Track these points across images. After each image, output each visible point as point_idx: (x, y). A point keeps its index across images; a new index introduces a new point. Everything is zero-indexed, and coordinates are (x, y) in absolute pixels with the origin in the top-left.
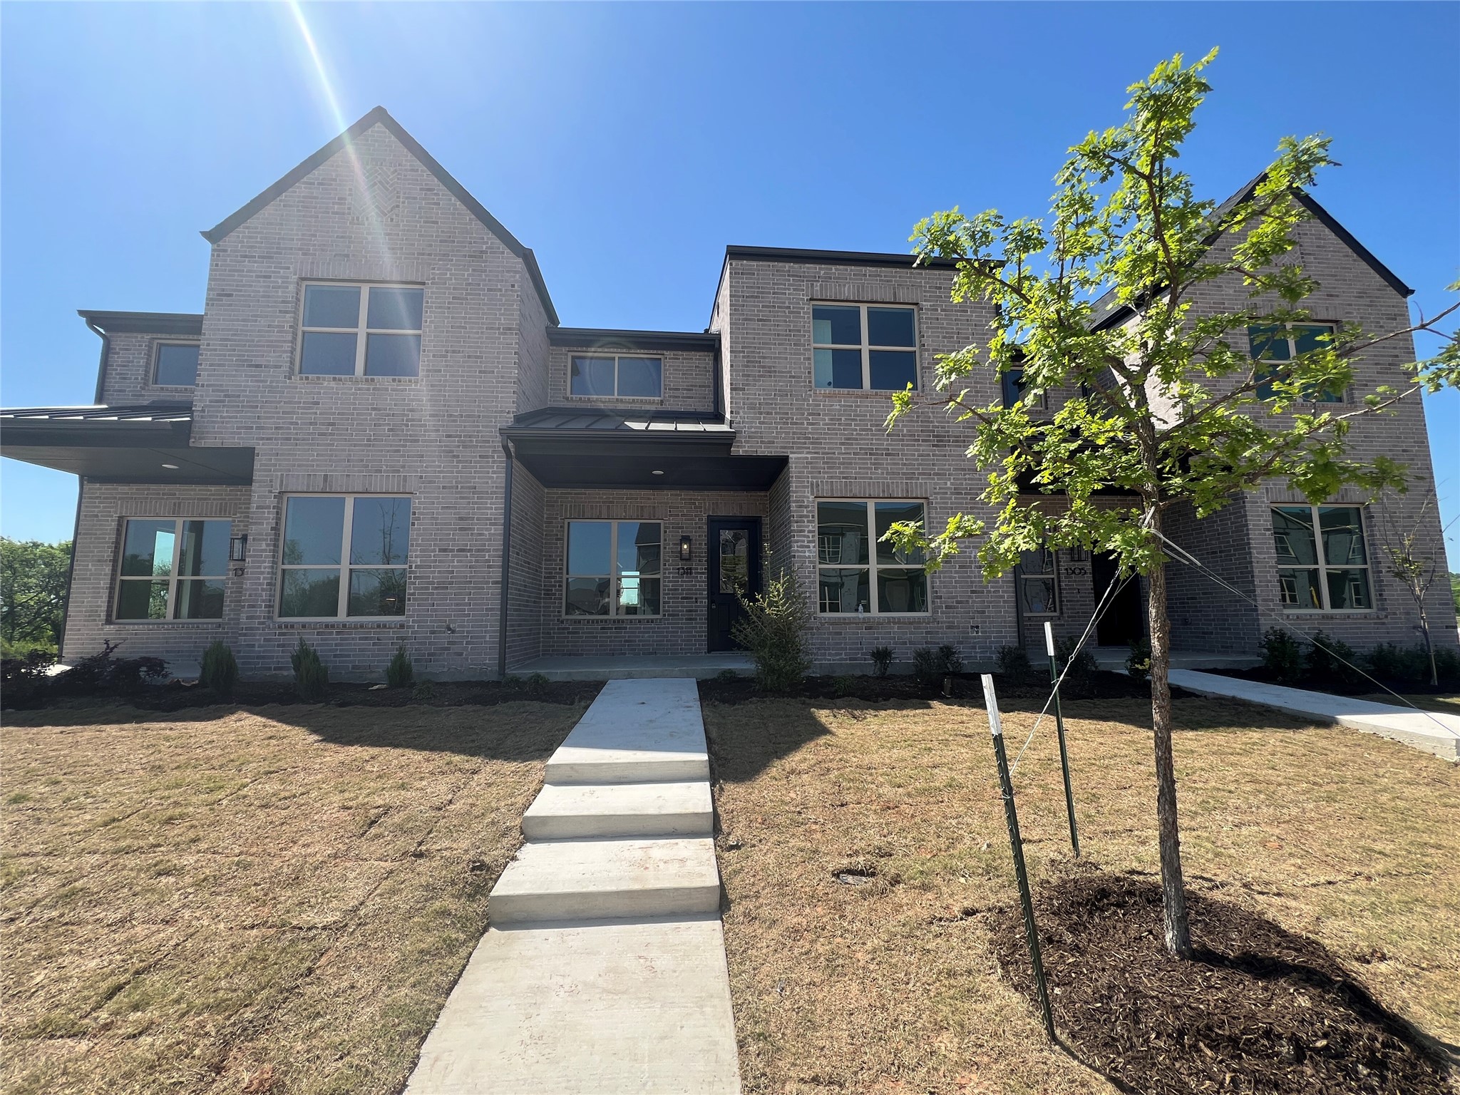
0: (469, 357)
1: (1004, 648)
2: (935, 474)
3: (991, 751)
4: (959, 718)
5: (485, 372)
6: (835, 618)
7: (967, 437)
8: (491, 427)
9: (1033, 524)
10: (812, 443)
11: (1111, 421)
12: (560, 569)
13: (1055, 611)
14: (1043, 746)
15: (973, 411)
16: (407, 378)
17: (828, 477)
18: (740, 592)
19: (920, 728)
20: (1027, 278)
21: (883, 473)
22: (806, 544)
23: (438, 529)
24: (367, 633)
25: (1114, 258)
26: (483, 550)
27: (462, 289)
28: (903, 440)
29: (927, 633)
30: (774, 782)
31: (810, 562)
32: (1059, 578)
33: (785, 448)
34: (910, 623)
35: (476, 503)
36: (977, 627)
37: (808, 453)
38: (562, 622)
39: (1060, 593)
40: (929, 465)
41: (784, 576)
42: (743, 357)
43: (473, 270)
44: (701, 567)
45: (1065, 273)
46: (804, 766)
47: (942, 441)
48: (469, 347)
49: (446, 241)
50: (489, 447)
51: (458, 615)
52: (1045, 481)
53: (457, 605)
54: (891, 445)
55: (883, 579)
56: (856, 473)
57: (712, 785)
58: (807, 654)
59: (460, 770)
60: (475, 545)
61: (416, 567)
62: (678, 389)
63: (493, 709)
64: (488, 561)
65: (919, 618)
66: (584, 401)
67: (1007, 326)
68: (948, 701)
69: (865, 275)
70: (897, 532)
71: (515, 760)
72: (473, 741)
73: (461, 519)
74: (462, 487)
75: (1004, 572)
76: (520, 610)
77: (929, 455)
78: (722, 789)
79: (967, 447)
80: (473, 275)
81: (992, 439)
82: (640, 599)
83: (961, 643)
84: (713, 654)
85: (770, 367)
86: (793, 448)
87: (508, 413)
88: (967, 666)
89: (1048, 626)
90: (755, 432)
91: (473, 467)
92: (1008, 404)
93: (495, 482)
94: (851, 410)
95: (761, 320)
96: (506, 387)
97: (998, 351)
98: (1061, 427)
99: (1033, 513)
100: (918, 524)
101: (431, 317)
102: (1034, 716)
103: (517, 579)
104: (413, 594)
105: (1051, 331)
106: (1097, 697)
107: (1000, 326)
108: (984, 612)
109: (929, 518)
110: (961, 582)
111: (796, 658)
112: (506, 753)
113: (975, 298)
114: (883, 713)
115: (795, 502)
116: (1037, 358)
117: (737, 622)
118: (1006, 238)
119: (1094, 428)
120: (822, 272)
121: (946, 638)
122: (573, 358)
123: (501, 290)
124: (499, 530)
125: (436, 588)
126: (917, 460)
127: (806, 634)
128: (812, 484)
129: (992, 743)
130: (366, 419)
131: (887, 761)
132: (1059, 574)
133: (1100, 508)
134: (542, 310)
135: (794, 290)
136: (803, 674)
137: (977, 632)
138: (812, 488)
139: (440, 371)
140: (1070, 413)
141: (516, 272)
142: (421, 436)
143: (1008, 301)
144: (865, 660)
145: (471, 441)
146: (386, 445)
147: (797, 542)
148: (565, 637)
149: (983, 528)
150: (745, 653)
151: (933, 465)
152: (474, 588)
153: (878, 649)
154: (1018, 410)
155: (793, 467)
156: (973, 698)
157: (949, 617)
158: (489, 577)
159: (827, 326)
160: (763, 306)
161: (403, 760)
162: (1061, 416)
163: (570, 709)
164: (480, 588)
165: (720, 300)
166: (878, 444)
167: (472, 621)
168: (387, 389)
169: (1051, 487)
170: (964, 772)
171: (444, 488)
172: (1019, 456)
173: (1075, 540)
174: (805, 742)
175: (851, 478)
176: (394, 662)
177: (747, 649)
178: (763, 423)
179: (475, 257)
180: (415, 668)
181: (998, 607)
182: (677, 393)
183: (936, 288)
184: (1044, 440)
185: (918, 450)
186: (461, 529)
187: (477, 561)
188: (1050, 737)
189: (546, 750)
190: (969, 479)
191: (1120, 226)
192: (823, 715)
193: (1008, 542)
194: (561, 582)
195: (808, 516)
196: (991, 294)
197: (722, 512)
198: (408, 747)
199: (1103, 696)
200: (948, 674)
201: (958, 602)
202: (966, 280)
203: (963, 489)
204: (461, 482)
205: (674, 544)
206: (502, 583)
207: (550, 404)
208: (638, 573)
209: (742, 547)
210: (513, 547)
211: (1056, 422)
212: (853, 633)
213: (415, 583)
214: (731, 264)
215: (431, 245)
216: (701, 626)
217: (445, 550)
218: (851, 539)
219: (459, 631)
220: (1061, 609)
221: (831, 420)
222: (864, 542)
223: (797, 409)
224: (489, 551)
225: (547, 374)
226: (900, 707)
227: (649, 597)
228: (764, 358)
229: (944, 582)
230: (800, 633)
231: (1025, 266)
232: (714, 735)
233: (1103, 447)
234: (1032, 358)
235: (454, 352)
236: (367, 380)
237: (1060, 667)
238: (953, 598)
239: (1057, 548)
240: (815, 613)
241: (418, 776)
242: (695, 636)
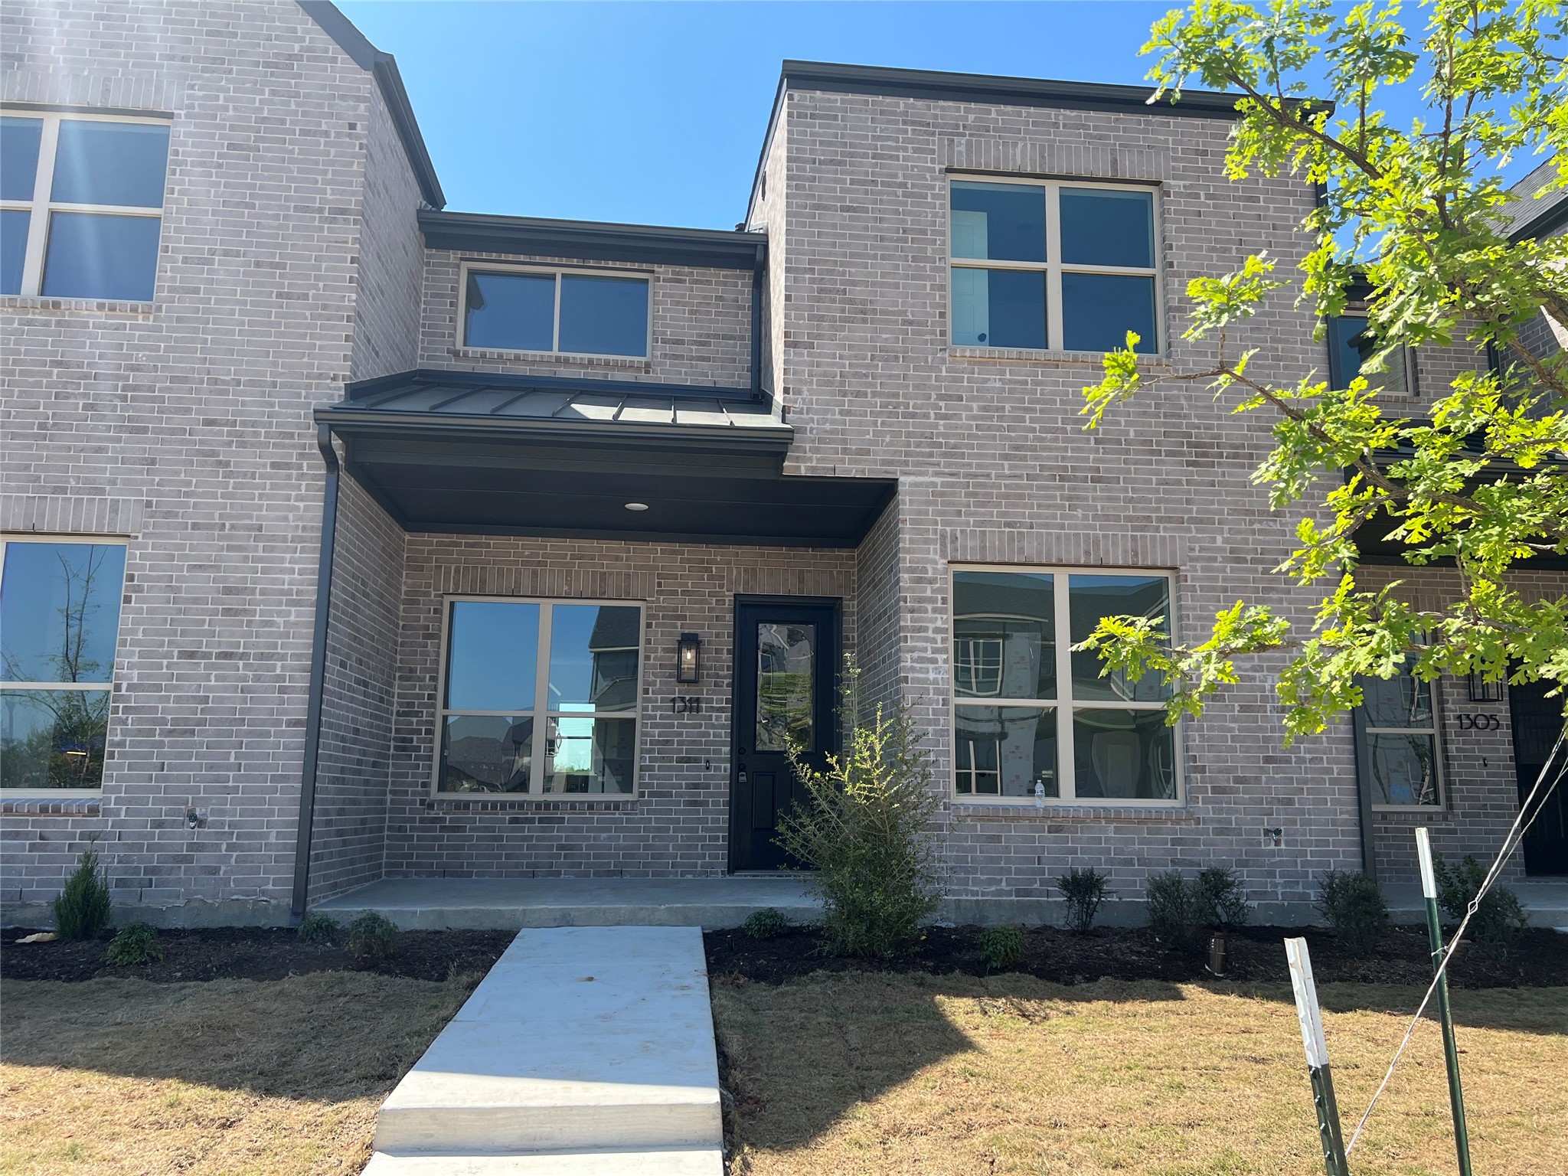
0: (258, 264)
1: (1331, 876)
2: (1192, 520)
3: (1305, 1095)
4: (1241, 1022)
5: (289, 296)
6: (987, 807)
7: (1257, 447)
8: (298, 406)
9: (1389, 626)
10: (945, 455)
11: (1548, 420)
12: (431, 697)
13: (1436, 802)
14: (1414, 1085)
15: (1267, 395)
16: (129, 303)
17: (977, 524)
18: (795, 750)
19: (1158, 1042)
20: (1376, 132)
21: (1085, 517)
22: (929, 654)
23: (179, 612)
24: (17, 823)
25: (1546, 99)
26: (270, 657)
27: (248, 129)
28: (1127, 452)
29: (1174, 842)
30: (856, 1152)
31: (938, 692)
32: (1443, 735)
33: (890, 463)
34: (1141, 821)
35: (261, 560)
36: (1278, 832)
37: (937, 474)
38: (431, 806)
39: (1447, 766)
40: (1180, 501)
41: (883, 719)
42: (812, 281)
43: (273, 93)
44: (718, 697)
45: (1453, 125)
46: (919, 1119)
47: (1205, 455)
48: (259, 245)
49: (218, 33)
50: (294, 446)
51: (214, 790)
52: (1415, 539)
53: (211, 768)
54: (1102, 461)
55: (1086, 728)
56: (1031, 516)
57: (728, 1157)
58: (929, 880)
59: (196, 1118)
60: (254, 645)
61: (130, 687)
62: (682, 342)
63: (275, 987)
64: (281, 678)
65: (1158, 811)
66: (491, 360)
67: (1337, 225)
68: (1218, 985)
69: (1056, 125)
70: (1111, 637)
71: (315, 1098)
72: (228, 1057)
73: (228, 591)
74: (233, 527)
75: (1330, 721)
76: (343, 781)
77: (1179, 482)
78: (747, 1166)
79: (1254, 467)
80: (271, 102)
81: (1304, 453)
82: (595, 762)
83: (1245, 864)
84: (741, 876)
85: (864, 302)
86: (906, 463)
87: (335, 378)
88: (1257, 911)
89: (1422, 835)
90: (832, 432)
91: (256, 487)
92: (1339, 379)
93: (301, 518)
94: (1025, 391)
95: (848, 209)
96: (333, 328)
97: (1319, 277)
98: (1445, 431)
99: (1391, 603)
100: (1154, 622)
101: (182, 182)
102: (1395, 1020)
103: (338, 717)
104: (121, 744)
105: (1427, 238)
106: (1524, 982)
107: (1324, 228)
108: (1290, 802)
109: (1180, 608)
110: (1243, 740)
111: (908, 889)
112: (297, 1082)
113: (1272, 171)
114: (1082, 1007)
115: (911, 570)
116: (1395, 292)
117: (789, 811)
118: (1336, 52)
119: (1515, 433)
120: (971, 117)
121: (1214, 853)
122: (472, 273)
123: (326, 134)
124: (303, 616)
125: (171, 733)
126: (1157, 491)
127: (927, 839)
128: (943, 536)
129: (1307, 1076)
130: (39, 384)
131: (1092, 1111)
132: (1444, 726)
133: (1529, 597)
134: (410, 176)
135: (915, 150)
136: (921, 923)
137: (1277, 843)
138: (943, 544)
139: (196, 291)
140: (1465, 401)
141: (359, 99)
142: (151, 420)
143: (1338, 174)
144: (1048, 894)
145: (257, 434)
146: (79, 438)
147: (912, 650)
148: (435, 838)
149: (1288, 630)
150: (803, 875)
151: (1188, 502)
152: (249, 734)
153: (1074, 874)
154: (1360, 395)
155: (906, 501)
156: (1271, 979)
157: (1220, 811)
158: (281, 712)
159: (978, 223)
160: (852, 182)
161: (78, 1097)
162: (1448, 409)
163: (438, 990)
164: (261, 734)
165: (768, 167)
166: (1077, 459)
167: (242, 801)
168: (85, 325)
169: (1426, 551)
170: (1252, 1137)
171: (195, 526)
172: (1360, 489)
173: (1477, 660)
174: (920, 1064)
175: (1022, 525)
176: (72, 887)
177: (805, 867)
178: (849, 413)
179: (276, 66)
180: (117, 899)
181: (1318, 791)
182: (679, 350)
183: (1197, 152)
184: (1411, 457)
185: (1158, 473)
186: (227, 612)
187: (257, 679)
188: (1430, 1066)
189: (382, 1077)
190: (1261, 532)
191: (1557, 37)
192: (960, 1010)
193: (1337, 662)
194: (432, 723)
195: (932, 600)
196: (1305, 160)
197: (765, 586)
198: (89, 1068)
199: (1536, 981)
200: (1218, 928)
201: (1238, 780)
202: (1255, 134)
203: (1248, 552)
204: (230, 517)
205: (666, 650)
206: (308, 723)
207: (420, 364)
208: (592, 708)
209: (800, 659)
210: (334, 650)
211: (1438, 421)
212: (1025, 839)
213: (124, 722)
214: (791, 98)
215: (189, 41)
216: (716, 817)
217: (192, 655)
218: (1020, 648)
219: (213, 825)
220: (1449, 799)
221: (985, 409)
222: (1048, 653)
223: (916, 387)
224: (283, 657)
225: (418, 303)
226: (1120, 996)
227: (613, 755)
228: (853, 283)
229: (1210, 739)
230: (915, 837)
231: (1372, 110)
232: (734, 1049)
233: (1532, 473)
234: (1387, 292)
235: (226, 253)
236: (44, 305)
237: (1450, 921)
238: (1228, 770)
239: (1437, 675)
240: (946, 795)
241: (107, 1130)
242: (704, 838)
